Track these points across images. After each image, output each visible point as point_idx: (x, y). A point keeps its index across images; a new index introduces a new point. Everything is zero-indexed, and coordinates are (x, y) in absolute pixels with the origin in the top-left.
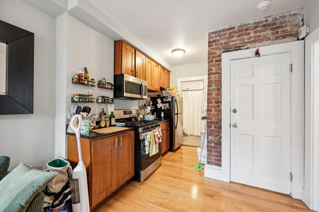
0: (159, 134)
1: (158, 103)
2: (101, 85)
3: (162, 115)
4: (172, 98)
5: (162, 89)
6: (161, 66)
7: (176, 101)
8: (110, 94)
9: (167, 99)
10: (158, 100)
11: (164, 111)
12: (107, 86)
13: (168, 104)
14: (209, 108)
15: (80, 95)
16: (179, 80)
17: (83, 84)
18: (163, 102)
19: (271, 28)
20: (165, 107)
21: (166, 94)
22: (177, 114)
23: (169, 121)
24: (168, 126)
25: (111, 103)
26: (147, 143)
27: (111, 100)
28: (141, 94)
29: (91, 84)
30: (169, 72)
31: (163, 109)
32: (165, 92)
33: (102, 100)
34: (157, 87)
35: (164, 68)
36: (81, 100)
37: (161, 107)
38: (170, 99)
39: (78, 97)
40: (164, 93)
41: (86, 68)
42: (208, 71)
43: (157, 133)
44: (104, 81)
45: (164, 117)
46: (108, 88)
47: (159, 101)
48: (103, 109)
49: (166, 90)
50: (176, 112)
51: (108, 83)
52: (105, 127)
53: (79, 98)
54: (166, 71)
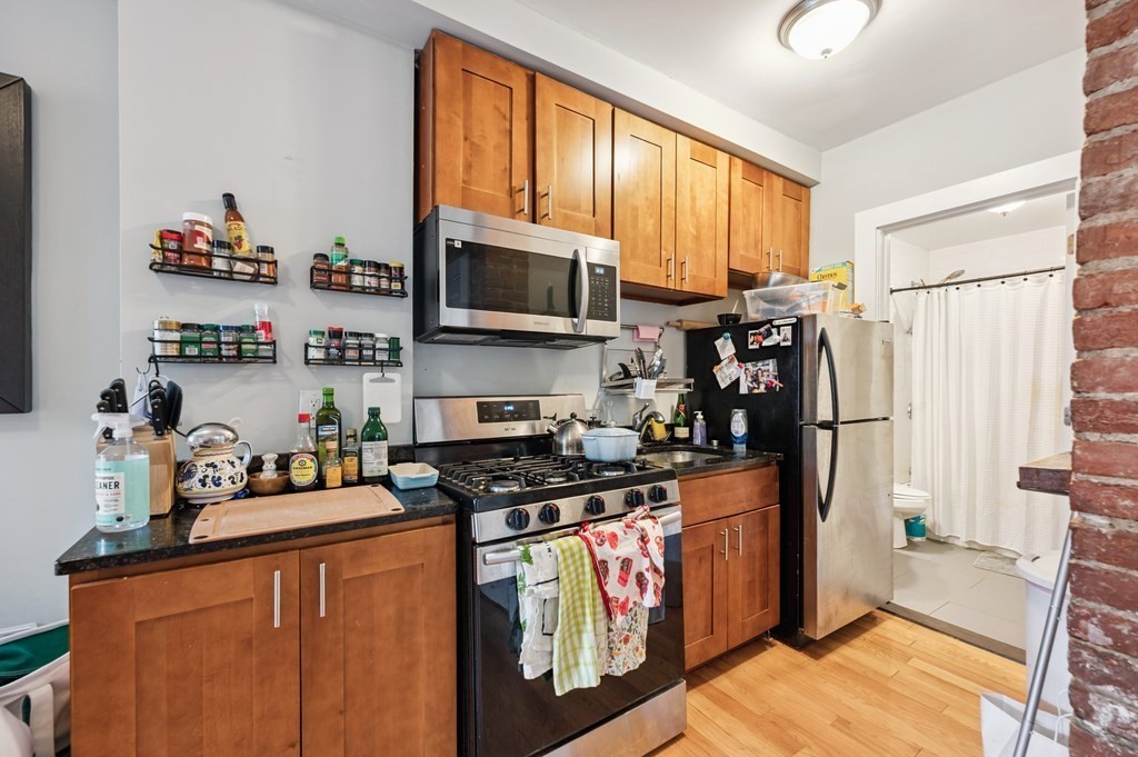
0: (646, 554)
1: (720, 361)
2: (328, 276)
3: (739, 425)
4: (798, 327)
5: (741, 281)
6: (733, 152)
7: (823, 341)
9: (769, 334)
10: (719, 343)
11: (750, 403)
12: (357, 281)
13: (770, 367)
15: (184, 327)
17: (206, 272)
18: (744, 355)
20: (755, 379)
21: (763, 305)
22: (825, 425)
23: (778, 463)
24: (764, 494)
25: (382, 364)
26: (529, 612)
27: (387, 346)
28: (574, 313)
29: (250, 270)
30: (799, 187)
31: (743, 390)
32: (763, 298)
33: (327, 348)
34: (707, 274)
35: (757, 168)
36: (192, 351)
37: (736, 383)
38: (787, 331)
39: (176, 336)
40: (753, 307)
41: (229, 200)
42: (1089, 50)
43: (628, 547)
44: (334, 254)
45: (753, 439)
46: (363, 290)
47: (726, 347)
48: (329, 393)
49: (765, 283)
50: (824, 413)
51: (362, 264)
52: (320, 484)
53: (183, 343)
54: (778, 183)
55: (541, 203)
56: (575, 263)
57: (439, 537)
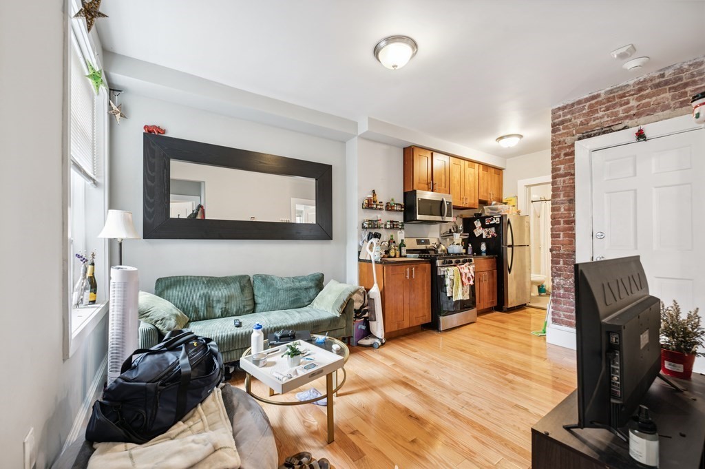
0: (470, 272)
1: (476, 228)
2: (389, 208)
3: (483, 247)
4: (501, 218)
5: (483, 203)
6: (480, 163)
7: (509, 222)
8: (399, 218)
9: (492, 220)
10: (475, 222)
11: (486, 240)
12: (395, 208)
13: (493, 229)
14: (554, 233)
15: (369, 221)
16: (522, 184)
17: (372, 208)
18: (484, 226)
19: (670, 89)
20: (488, 234)
21: (489, 211)
22: (509, 246)
23: (496, 258)
24: (492, 266)
25: (401, 229)
26: (448, 282)
27: (401, 224)
28: (441, 215)
29: (380, 207)
30: (499, 170)
31: (484, 237)
32: (489, 208)
33: (391, 225)
34: (473, 202)
35: (486, 167)
36: (371, 226)
37: (482, 235)
38: (498, 219)
40: (487, 211)
41: (374, 191)
42: (552, 172)
43: (467, 271)
44: (392, 202)
45: (488, 252)
46: (396, 210)
47: (478, 224)
48: (392, 236)
49: (491, 204)
50: (509, 243)
51: (397, 204)
52: (395, 257)
53: (369, 224)
54: (493, 170)
55: (435, 186)
56: (442, 202)
57: (428, 266)
